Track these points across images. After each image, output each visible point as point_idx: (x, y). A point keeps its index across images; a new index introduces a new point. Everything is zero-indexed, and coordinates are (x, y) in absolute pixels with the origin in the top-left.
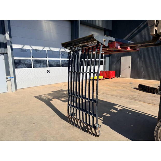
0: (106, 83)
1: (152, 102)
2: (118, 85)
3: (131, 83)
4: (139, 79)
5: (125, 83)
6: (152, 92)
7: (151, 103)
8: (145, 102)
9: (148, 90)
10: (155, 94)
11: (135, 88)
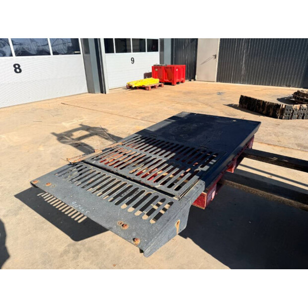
0: (167, 94)
1: (279, 142)
2: (194, 99)
3: (220, 94)
4: (235, 83)
5: (208, 94)
6: (271, 114)
7: (277, 143)
8: (263, 140)
9: (261, 110)
10: (277, 118)
11: (230, 106)
